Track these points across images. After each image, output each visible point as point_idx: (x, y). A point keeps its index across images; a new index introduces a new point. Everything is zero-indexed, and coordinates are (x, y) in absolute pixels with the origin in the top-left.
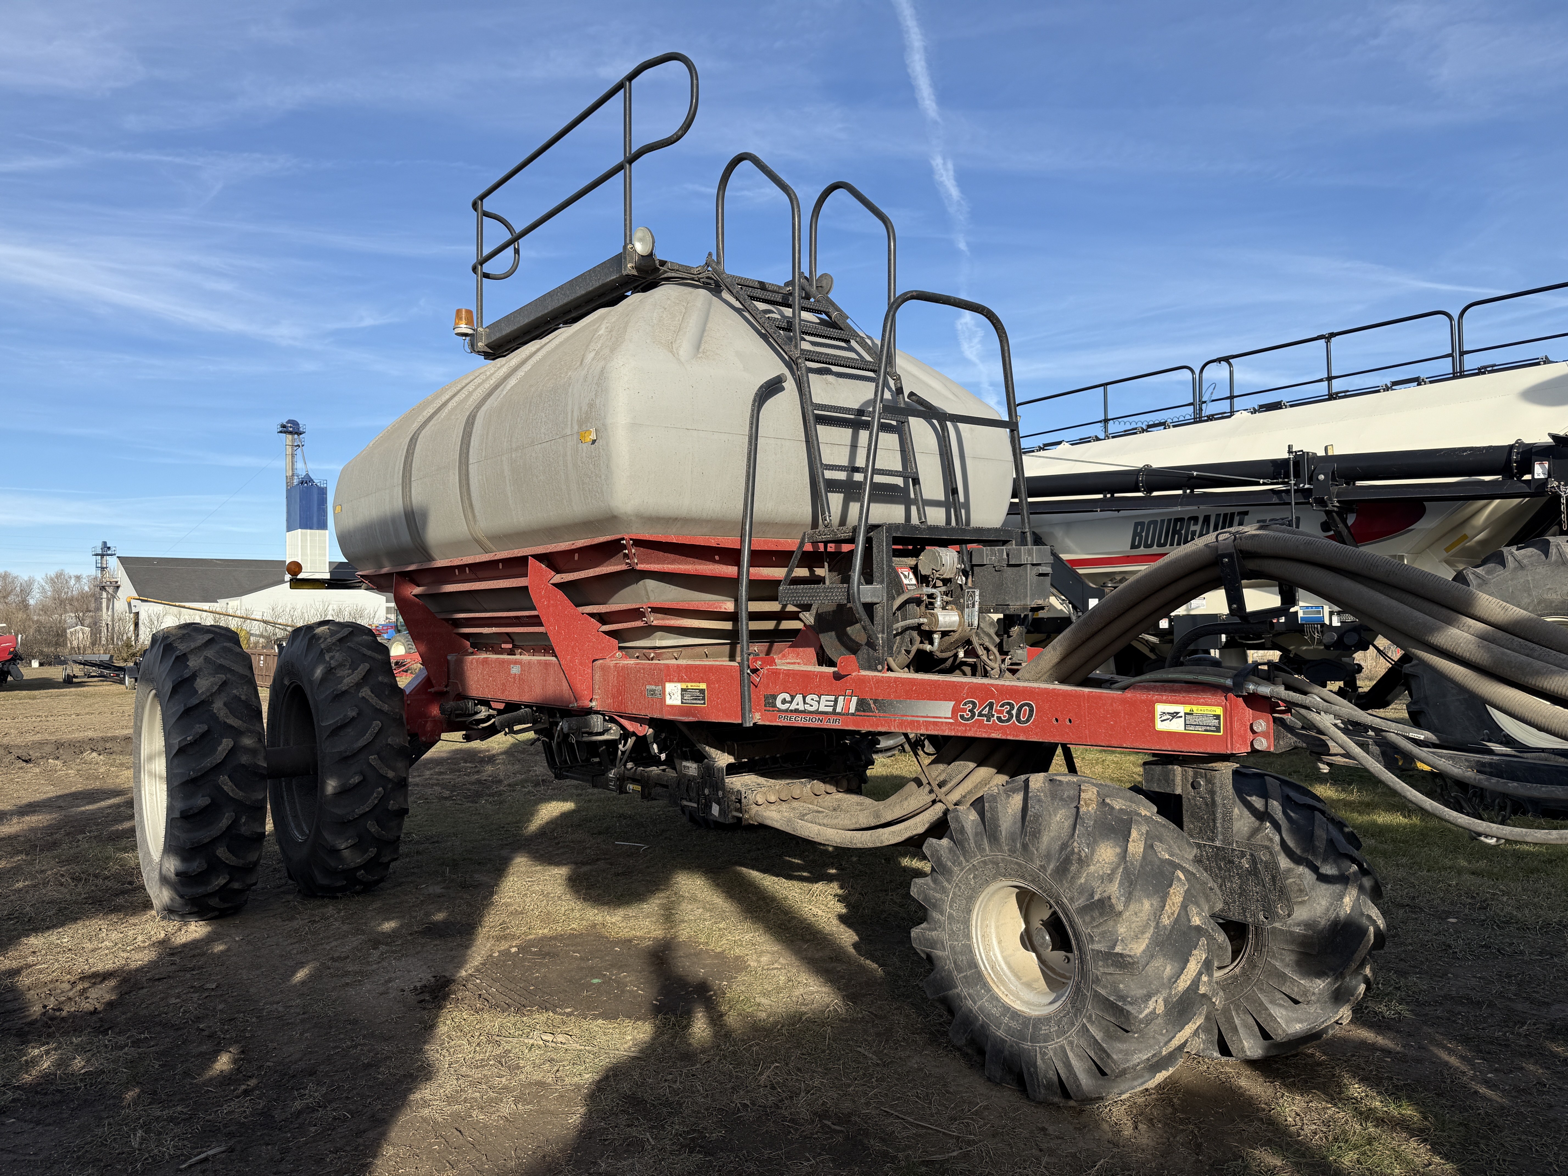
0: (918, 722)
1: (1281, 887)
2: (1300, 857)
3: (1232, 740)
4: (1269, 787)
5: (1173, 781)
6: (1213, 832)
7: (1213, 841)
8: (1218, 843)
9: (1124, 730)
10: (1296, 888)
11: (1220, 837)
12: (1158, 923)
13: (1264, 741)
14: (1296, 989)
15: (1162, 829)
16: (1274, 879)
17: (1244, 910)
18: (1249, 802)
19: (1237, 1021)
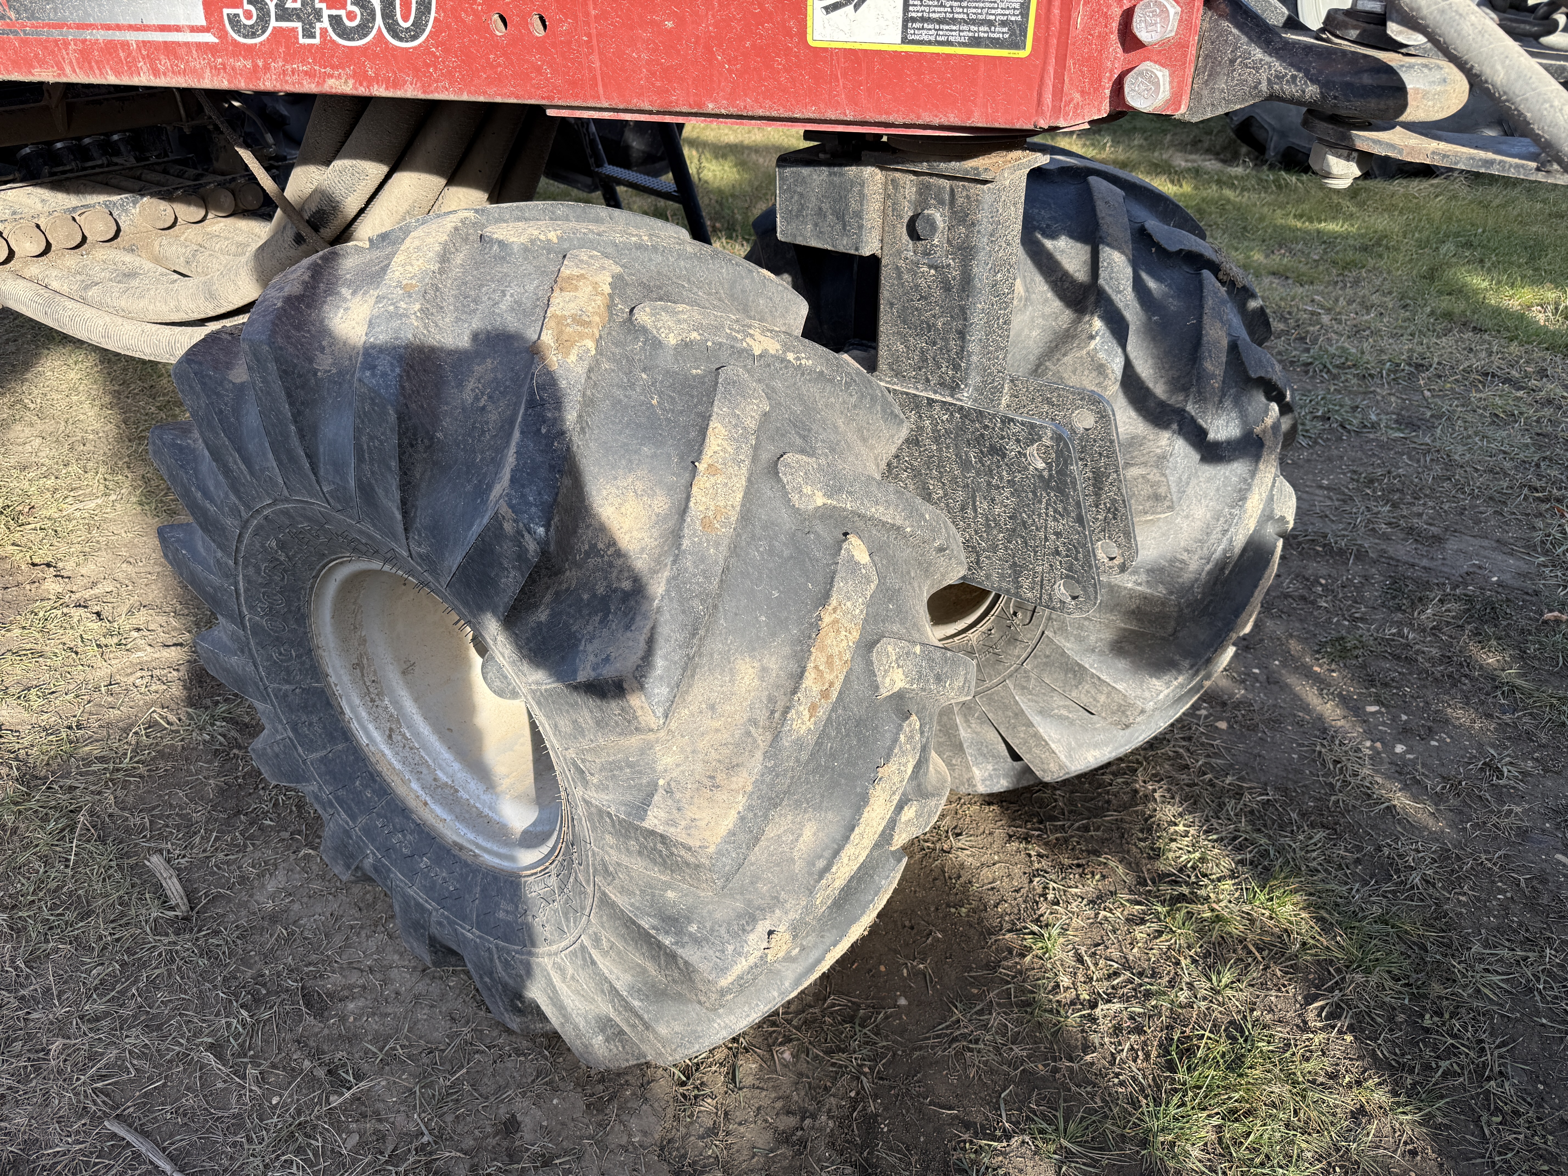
0: (125, 45)
1: (1114, 501)
2: (1162, 404)
3: (1059, 77)
4: (1102, 210)
5: (859, 215)
6: (956, 368)
7: (954, 388)
8: (966, 398)
9: (708, 49)
10: (1147, 490)
11: (975, 379)
12: (776, 737)
13: (1162, 75)
14: (1102, 698)
15: (813, 390)
16: (1098, 480)
17: (1017, 570)
18: (1050, 256)
19: (964, 733)
